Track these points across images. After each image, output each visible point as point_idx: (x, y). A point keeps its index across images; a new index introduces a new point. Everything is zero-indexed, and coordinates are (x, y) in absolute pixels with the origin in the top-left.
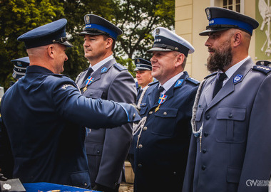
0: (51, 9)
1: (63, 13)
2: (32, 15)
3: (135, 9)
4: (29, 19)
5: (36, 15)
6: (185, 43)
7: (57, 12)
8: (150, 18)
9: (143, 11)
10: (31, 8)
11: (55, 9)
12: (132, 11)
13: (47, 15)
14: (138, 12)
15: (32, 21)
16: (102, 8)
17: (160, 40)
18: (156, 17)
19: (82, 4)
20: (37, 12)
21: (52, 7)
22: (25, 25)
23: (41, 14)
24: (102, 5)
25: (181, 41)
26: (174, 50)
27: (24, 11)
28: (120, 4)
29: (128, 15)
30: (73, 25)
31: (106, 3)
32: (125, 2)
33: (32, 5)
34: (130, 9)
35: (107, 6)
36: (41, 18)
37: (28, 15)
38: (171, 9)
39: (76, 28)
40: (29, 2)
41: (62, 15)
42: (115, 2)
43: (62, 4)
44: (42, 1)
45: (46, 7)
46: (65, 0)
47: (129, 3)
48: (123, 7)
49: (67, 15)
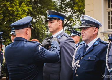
0: (26, 8)
1: (31, 10)
2: (17, 11)
3: (65, 7)
4: (16, 13)
5: (19, 11)
6: (97, 22)
7: (29, 10)
8: (72, 11)
9: (68, 8)
10: (16, 8)
11: (28, 8)
12: (63, 8)
13: (24, 11)
14: (66, 8)
15: (17, 14)
16: (49, 7)
17: (85, 22)
18: (75, 10)
19: (40, 5)
20: (20, 9)
21: (27, 7)
22: (14, 16)
23: (21, 10)
24: (49, 6)
25: (96, 21)
26: (93, 26)
27: (14, 9)
28: (58, 5)
29: (62, 10)
30: (36, 15)
31: (51, 5)
32: (60, 4)
33: (17, 6)
34: (62, 7)
35: (51, 6)
36: (22, 12)
37: (15, 11)
38: (81, 7)
39: (37, 17)
40: (16, 5)
41: (31, 11)
42: (55, 4)
43: (31, 5)
44: (21, 4)
45: (24, 7)
46: (32, 4)
47: (62, 4)
48: (59, 6)
49: (33, 11)
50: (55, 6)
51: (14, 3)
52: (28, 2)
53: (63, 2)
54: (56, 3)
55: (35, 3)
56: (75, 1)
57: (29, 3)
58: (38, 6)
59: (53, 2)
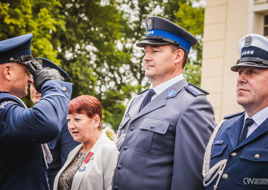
0: (50, 22)
1: (64, 28)
2: (28, 28)
5: (33, 29)
7: (57, 27)
10: (26, 20)
11: (55, 22)
13: (46, 29)
16: (109, 24)
17: (252, 52)
19: (86, 19)
20: (34, 24)
21: (52, 20)
23: (38, 27)
24: (110, 21)
27: (19, 23)
28: (131, 21)
29: (140, 35)
30: (74, 42)
31: (114, 19)
32: (137, 19)
33: (28, 16)
34: (142, 27)
35: (115, 22)
36: (39, 32)
37: (23, 28)
38: (191, 29)
39: (77, 46)
40: (25, 13)
41: (62, 31)
42: (124, 18)
43: (63, 17)
44: (39, 11)
45: (45, 20)
46: (66, 13)
47: (141, 19)
48: (133, 25)
49: (68, 31)
50: (123, 22)
51: (20, 9)
52: (57, 7)
53: (144, 15)
54: (127, 16)
55: (74, 12)
56: (175, 14)
57: (58, 11)
58: (80, 20)
59: (120, 13)
